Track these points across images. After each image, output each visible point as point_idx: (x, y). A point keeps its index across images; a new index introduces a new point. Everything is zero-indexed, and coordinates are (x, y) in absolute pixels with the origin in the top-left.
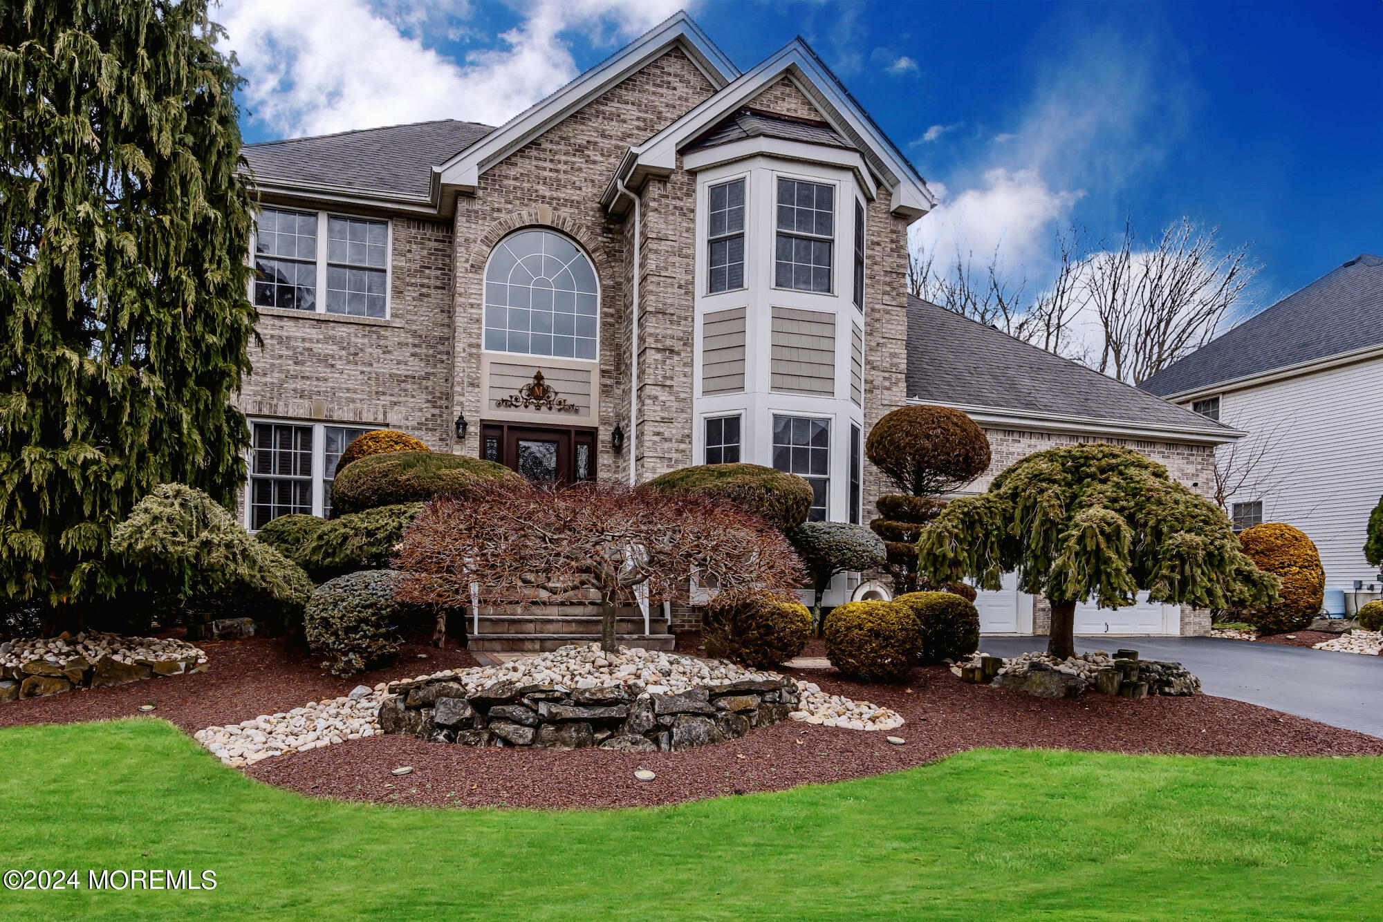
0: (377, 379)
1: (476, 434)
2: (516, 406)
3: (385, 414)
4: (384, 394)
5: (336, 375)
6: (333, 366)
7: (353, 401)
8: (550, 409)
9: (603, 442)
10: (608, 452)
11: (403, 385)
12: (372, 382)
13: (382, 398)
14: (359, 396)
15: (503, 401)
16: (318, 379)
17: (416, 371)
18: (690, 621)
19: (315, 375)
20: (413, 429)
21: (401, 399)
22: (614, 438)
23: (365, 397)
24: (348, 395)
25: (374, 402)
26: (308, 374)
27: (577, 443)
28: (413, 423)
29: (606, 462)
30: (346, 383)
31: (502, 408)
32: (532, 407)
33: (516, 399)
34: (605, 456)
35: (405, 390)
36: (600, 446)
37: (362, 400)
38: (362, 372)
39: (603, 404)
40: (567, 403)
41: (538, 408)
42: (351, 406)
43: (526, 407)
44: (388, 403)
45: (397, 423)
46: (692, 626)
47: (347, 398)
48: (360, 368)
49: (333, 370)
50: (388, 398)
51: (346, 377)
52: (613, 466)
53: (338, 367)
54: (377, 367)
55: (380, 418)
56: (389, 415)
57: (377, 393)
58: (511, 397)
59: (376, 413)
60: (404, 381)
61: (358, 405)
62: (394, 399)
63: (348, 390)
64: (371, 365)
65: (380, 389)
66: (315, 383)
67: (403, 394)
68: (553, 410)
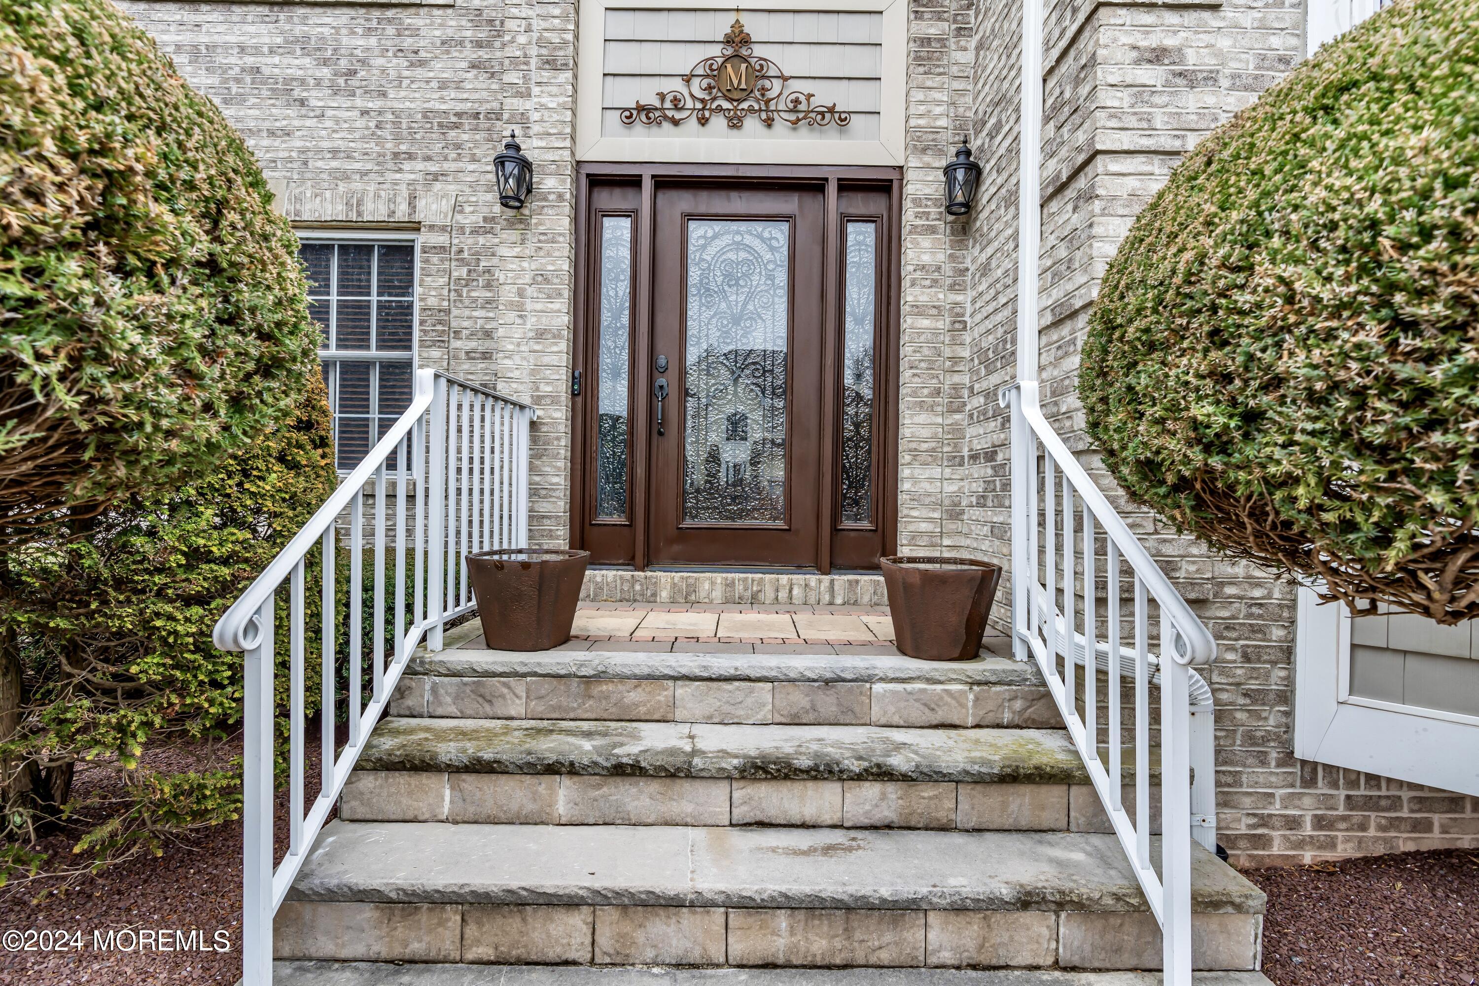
0: (397, 124)
1: (560, 197)
2: (676, 123)
3: (412, 200)
4: (411, 157)
5: (309, 123)
6: (302, 102)
7: (346, 177)
8: (769, 123)
9: (917, 202)
10: (932, 230)
11: (452, 134)
12: (386, 133)
13: (407, 166)
14: (357, 166)
15: (640, 108)
16: (272, 133)
17: (481, 102)
18: (1293, 823)
19: (267, 124)
20: (475, 232)
21: (447, 166)
22: (950, 181)
23: (369, 166)
24: (334, 164)
25: (390, 176)
26: (252, 124)
27: (846, 219)
28: (473, 218)
29: (926, 259)
30: (330, 138)
31: (638, 128)
32: (718, 122)
33: (675, 101)
34: (926, 242)
35: (458, 146)
36: (909, 216)
37: (364, 174)
38: (365, 113)
39: (919, 95)
40: (815, 102)
41: (735, 123)
42: (342, 187)
43: (703, 122)
44: (419, 177)
45: (439, 221)
46: (1300, 844)
47: (332, 172)
48: (359, 102)
49: (304, 111)
50: (420, 165)
51: (329, 124)
52: (947, 269)
53: (313, 103)
54: (399, 100)
55: (402, 213)
56: (421, 204)
57: (396, 155)
58: (662, 97)
59: (392, 200)
60: (456, 126)
61: (357, 186)
62: (433, 167)
63: (335, 153)
64: (384, 95)
65: (403, 148)
66: (266, 142)
67: (453, 155)
68: (779, 125)
